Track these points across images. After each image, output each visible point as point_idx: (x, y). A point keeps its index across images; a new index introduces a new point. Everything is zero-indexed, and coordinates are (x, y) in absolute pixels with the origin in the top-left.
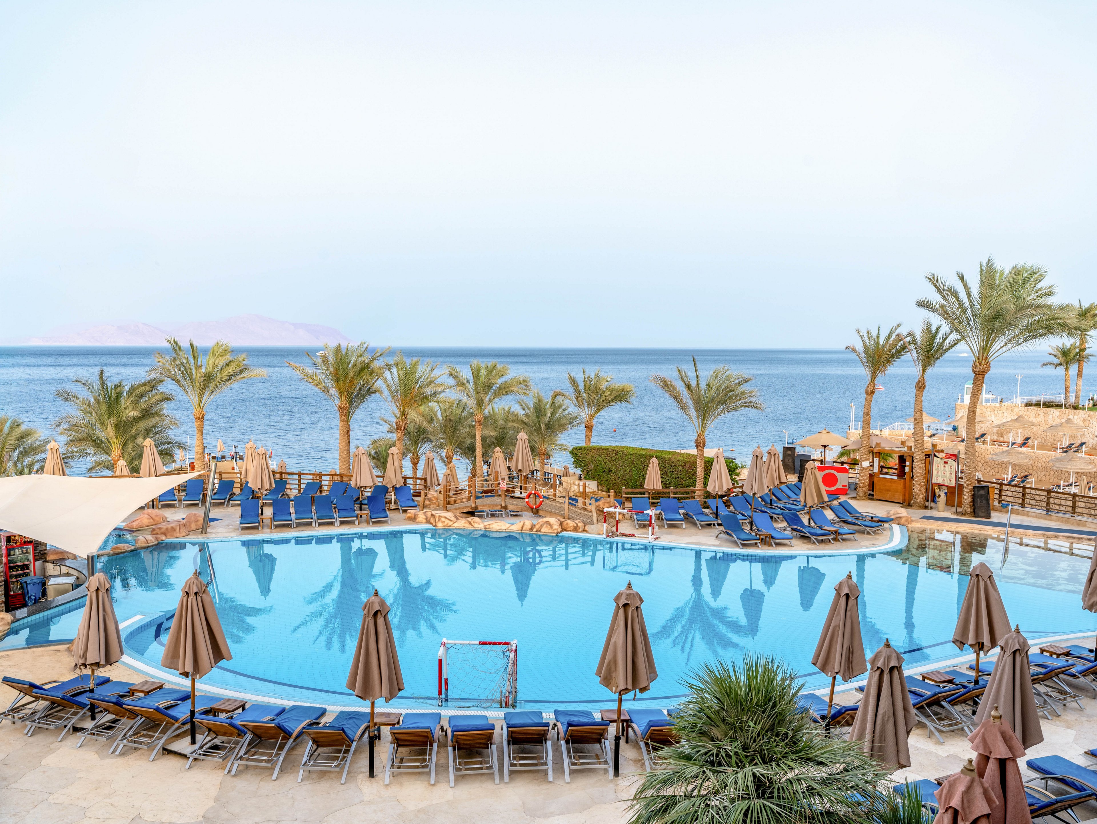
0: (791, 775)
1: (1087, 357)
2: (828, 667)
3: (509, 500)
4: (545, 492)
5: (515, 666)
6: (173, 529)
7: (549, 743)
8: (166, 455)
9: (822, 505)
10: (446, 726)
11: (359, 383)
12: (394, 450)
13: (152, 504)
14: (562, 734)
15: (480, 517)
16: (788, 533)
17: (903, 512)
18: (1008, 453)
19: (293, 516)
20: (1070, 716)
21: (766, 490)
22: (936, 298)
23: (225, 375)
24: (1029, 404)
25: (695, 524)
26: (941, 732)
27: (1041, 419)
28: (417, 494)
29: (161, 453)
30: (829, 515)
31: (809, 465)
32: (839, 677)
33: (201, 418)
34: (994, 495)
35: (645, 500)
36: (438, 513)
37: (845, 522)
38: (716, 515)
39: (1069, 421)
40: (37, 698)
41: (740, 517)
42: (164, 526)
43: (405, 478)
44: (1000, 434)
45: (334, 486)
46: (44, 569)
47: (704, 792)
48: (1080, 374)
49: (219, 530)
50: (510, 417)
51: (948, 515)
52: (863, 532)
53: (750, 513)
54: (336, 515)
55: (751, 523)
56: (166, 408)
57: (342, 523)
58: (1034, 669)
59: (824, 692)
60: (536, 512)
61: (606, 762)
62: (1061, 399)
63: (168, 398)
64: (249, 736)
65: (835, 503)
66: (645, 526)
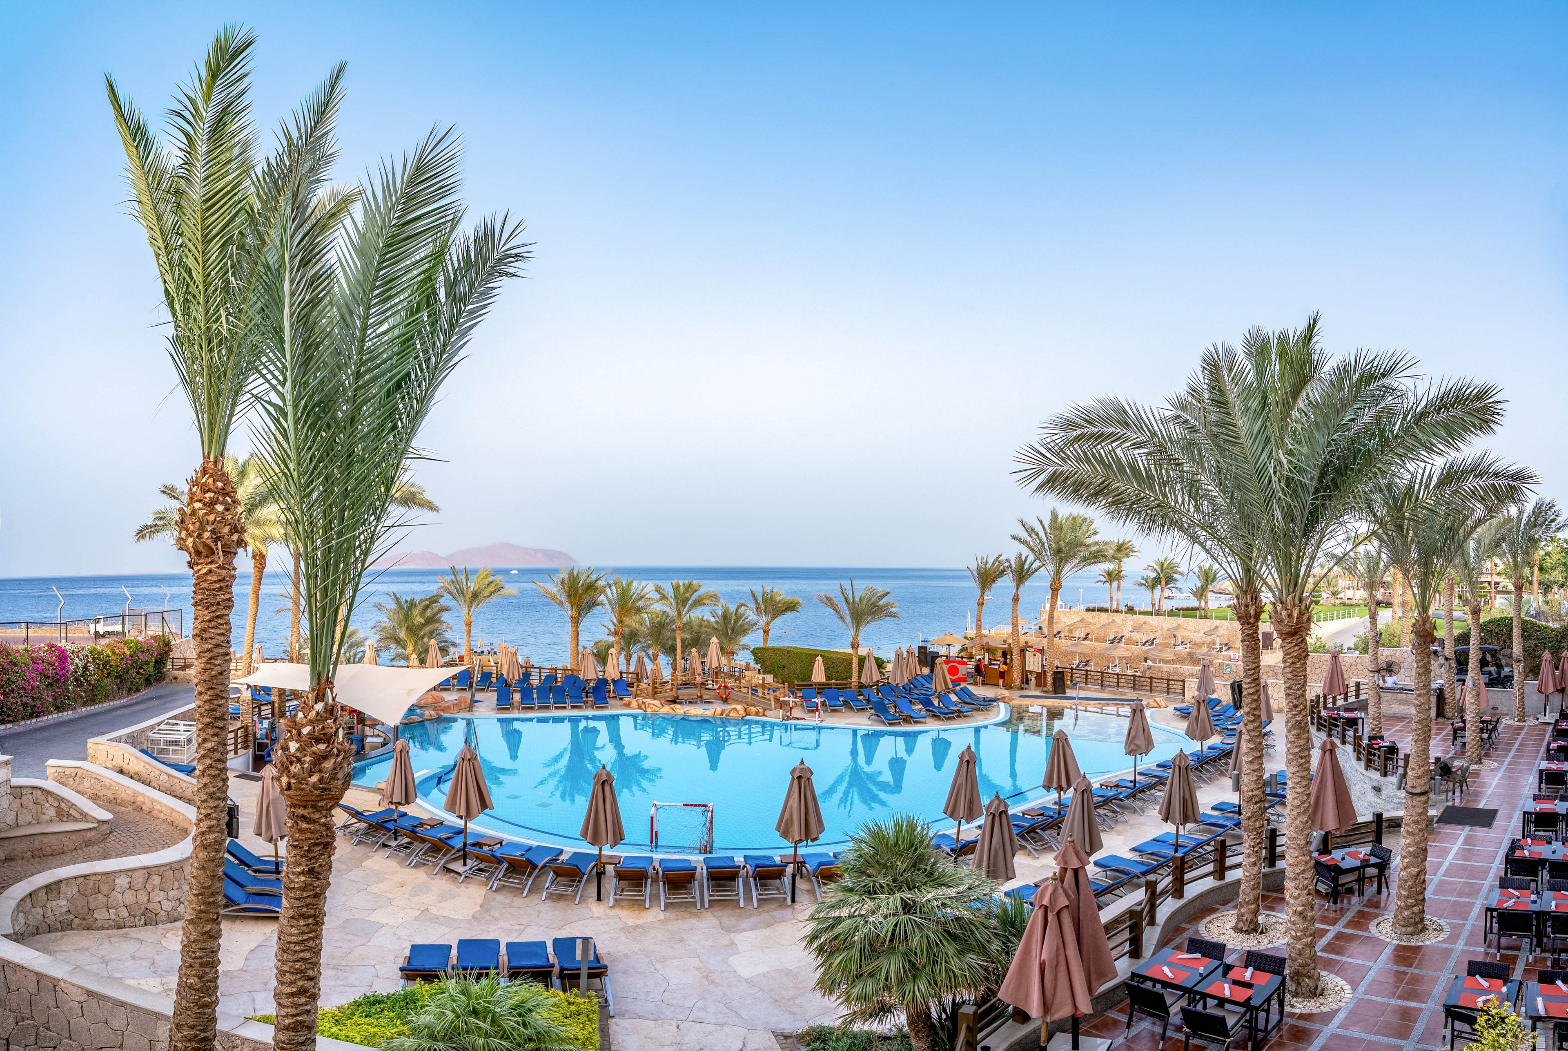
0: (929, 896)
1: (1123, 577)
2: (956, 815)
3: (703, 691)
4: (730, 683)
5: (711, 822)
6: (449, 707)
7: (740, 880)
8: (444, 650)
9: (948, 690)
10: (657, 866)
11: (586, 598)
12: (612, 651)
13: (435, 689)
14: (751, 873)
15: (681, 703)
16: (923, 713)
17: (1006, 693)
18: (1076, 645)
19: (536, 701)
20: (1120, 827)
21: (906, 681)
22: (1024, 535)
23: (487, 593)
24: (1088, 610)
25: (852, 708)
26: (1036, 850)
27: (1096, 620)
28: (631, 685)
29: (440, 648)
30: (954, 698)
31: (938, 661)
32: (963, 821)
33: (469, 625)
34: (1068, 677)
35: (813, 691)
36: (647, 701)
37: (966, 703)
38: (868, 701)
39: (1113, 621)
40: (360, 821)
41: (886, 702)
42: (443, 704)
43: (621, 673)
44: (1071, 631)
45: (567, 677)
46: (363, 730)
47: (863, 912)
48: (1119, 588)
49: (482, 709)
50: (704, 624)
51: (1038, 693)
52: (978, 710)
53: (893, 699)
54: (568, 701)
55: (895, 707)
56: (445, 617)
57: (573, 707)
58: (1096, 799)
59: (952, 832)
60: (725, 700)
61: (785, 893)
62: (1107, 605)
63: (446, 609)
64: (505, 865)
65: (958, 688)
66: (812, 711)
